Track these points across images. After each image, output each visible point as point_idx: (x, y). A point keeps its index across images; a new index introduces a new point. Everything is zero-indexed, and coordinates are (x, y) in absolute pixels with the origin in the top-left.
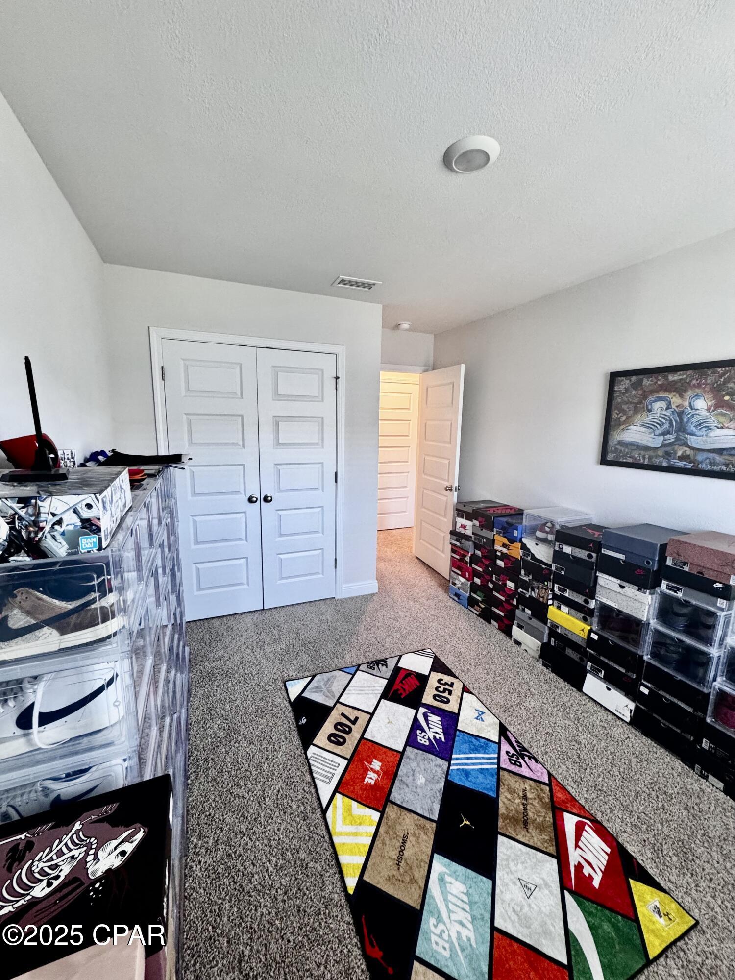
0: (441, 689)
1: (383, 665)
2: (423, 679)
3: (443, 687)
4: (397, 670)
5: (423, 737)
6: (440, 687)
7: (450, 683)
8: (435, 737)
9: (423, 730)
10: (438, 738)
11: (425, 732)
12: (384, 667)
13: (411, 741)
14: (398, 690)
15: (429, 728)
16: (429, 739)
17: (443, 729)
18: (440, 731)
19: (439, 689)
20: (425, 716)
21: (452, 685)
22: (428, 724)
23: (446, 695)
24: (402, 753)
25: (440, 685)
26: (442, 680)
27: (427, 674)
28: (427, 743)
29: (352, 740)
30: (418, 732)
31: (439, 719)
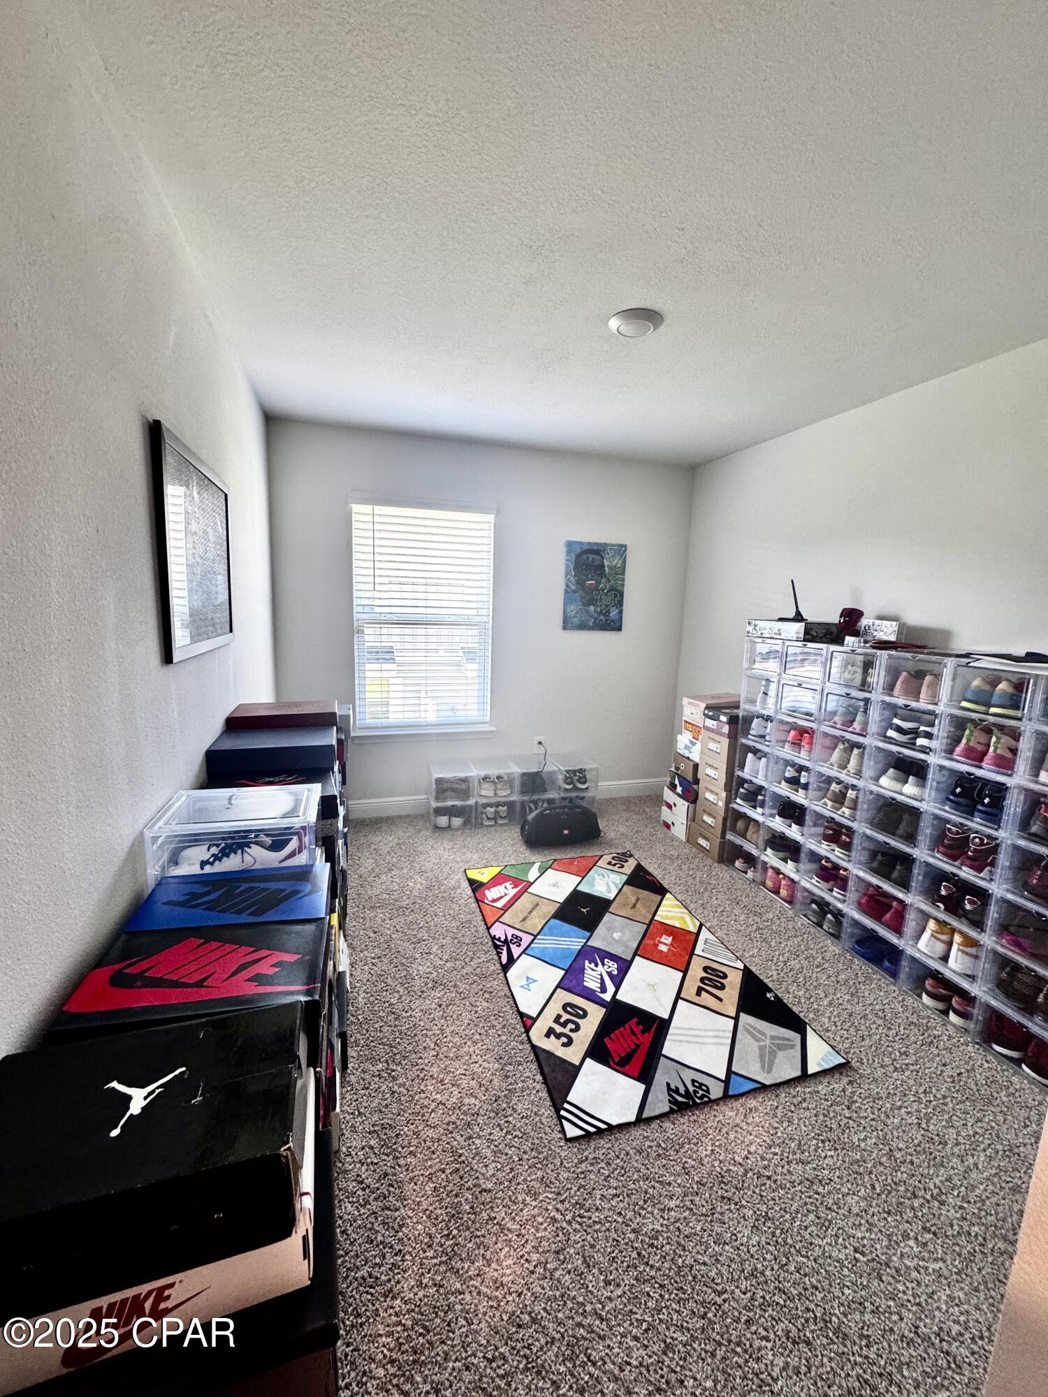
0: (571, 1026)
1: (677, 1091)
2: (597, 1051)
3: (566, 1031)
4: (645, 1076)
5: (610, 967)
6: (571, 1030)
7: (552, 1036)
8: (596, 965)
9: (610, 974)
10: (593, 964)
11: (607, 972)
12: (673, 1087)
13: (625, 966)
14: (643, 1032)
15: (601, 975)
16: (603, 964)
17: (584, 973)
18: (588, 971)
19: (573, 1026)
20: (604, 990)
21: (550, 1033)
22: (602, 979)
23: (565, 1017)
24: (635, 955)
25: (572, 1034)
26: (564, 1045)
27: (588, 1060)
28: (606, 960)
29: (696, 971)
30: (615, 973)
31: (585, 984)
